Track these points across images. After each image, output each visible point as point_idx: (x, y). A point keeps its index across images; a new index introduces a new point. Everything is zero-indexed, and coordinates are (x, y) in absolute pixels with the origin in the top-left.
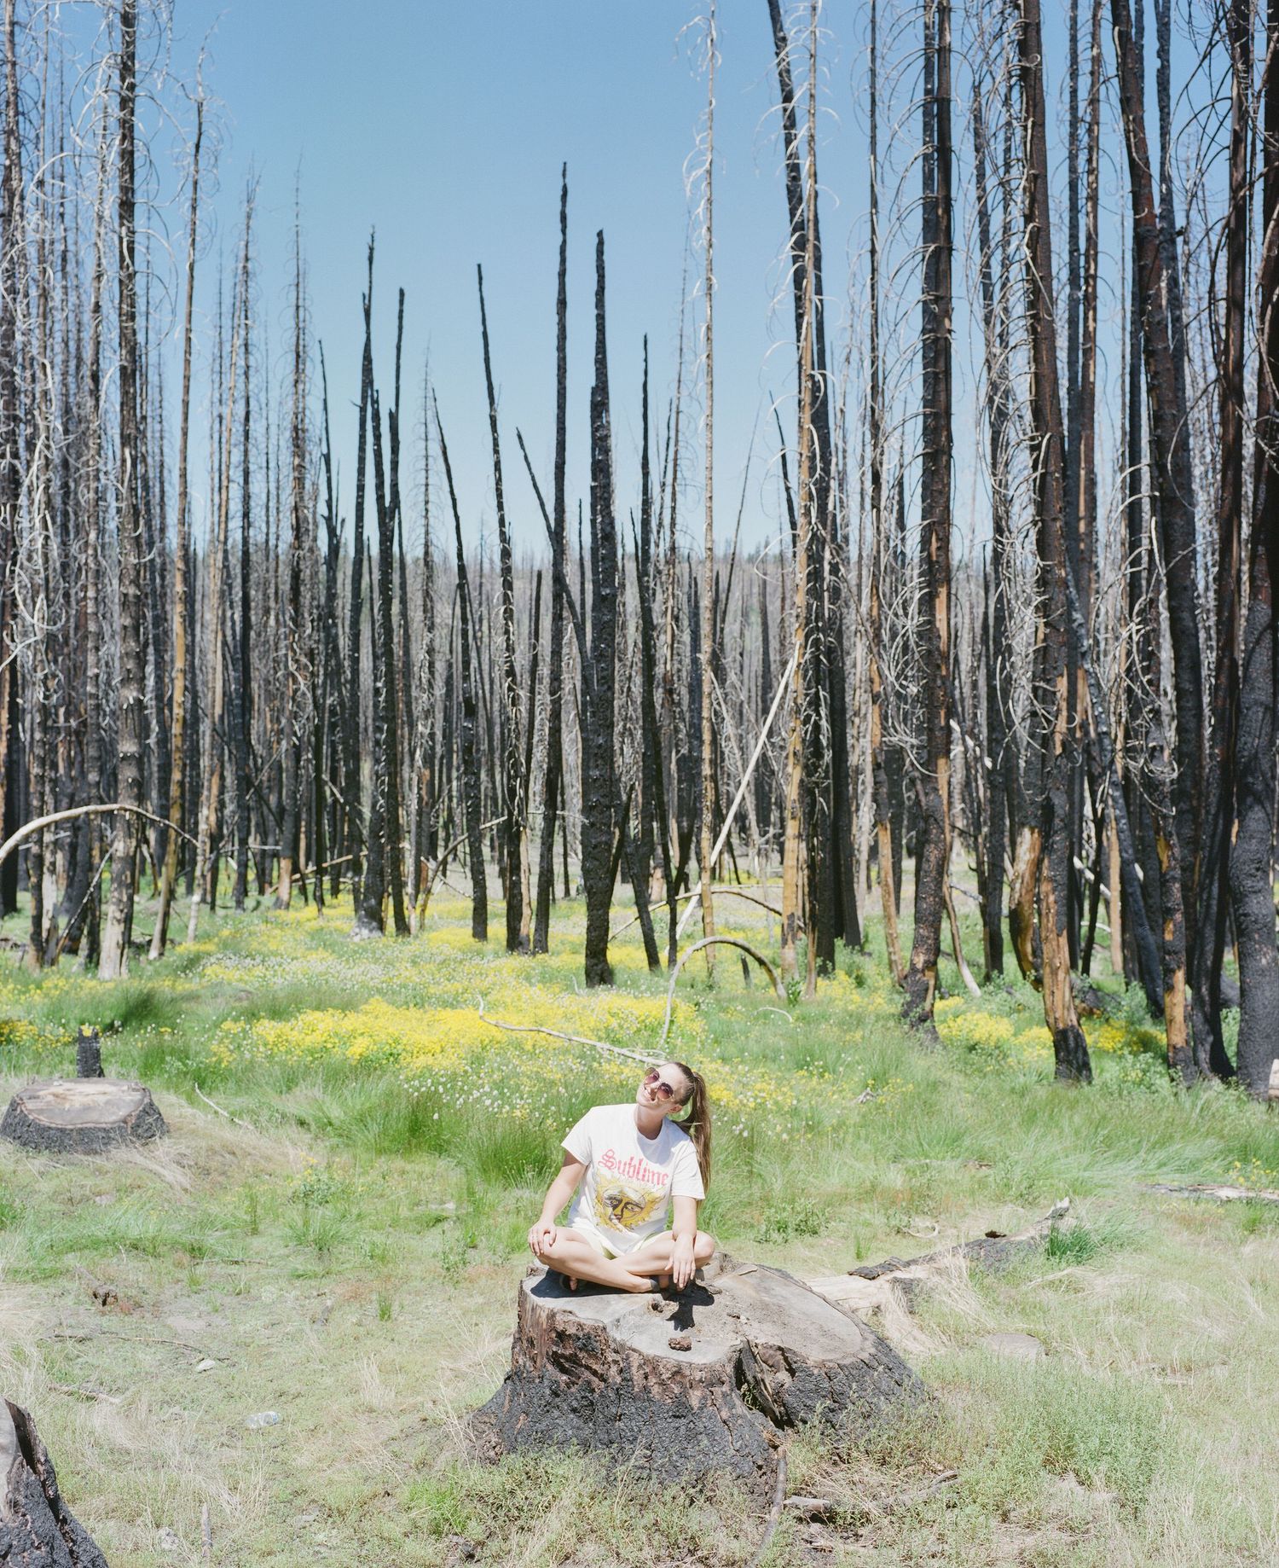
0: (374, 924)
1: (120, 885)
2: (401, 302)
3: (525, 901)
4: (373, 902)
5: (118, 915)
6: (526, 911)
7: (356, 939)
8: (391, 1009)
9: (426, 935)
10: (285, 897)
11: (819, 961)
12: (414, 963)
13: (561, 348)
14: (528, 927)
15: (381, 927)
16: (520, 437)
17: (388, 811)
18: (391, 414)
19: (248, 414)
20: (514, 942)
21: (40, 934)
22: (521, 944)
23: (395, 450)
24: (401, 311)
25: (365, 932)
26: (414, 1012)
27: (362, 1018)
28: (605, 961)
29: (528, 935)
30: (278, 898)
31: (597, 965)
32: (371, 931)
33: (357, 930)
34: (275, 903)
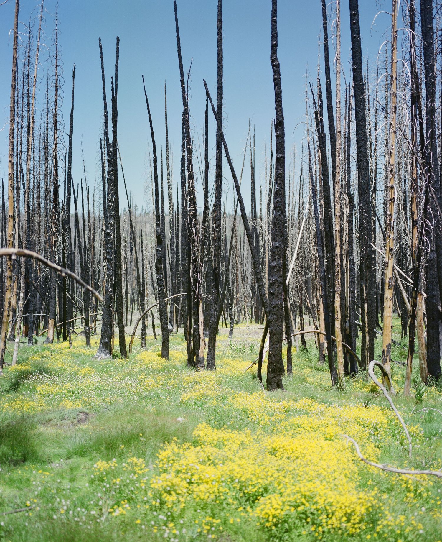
0: (107, 351)
2: (118, 44)
3: (202, 339)
4: (106, 340)
6: (202, 344)
7: (98, 359)
10: (51, 337)
15: (112, 352)
22: (199, 362)
24: (118, 48)
25: (103, 355)
29: (203, 357)
30: (48, 338)
31: (275, 377)
32: (106, 355)
33: (99, 354)
34: (46, 340)
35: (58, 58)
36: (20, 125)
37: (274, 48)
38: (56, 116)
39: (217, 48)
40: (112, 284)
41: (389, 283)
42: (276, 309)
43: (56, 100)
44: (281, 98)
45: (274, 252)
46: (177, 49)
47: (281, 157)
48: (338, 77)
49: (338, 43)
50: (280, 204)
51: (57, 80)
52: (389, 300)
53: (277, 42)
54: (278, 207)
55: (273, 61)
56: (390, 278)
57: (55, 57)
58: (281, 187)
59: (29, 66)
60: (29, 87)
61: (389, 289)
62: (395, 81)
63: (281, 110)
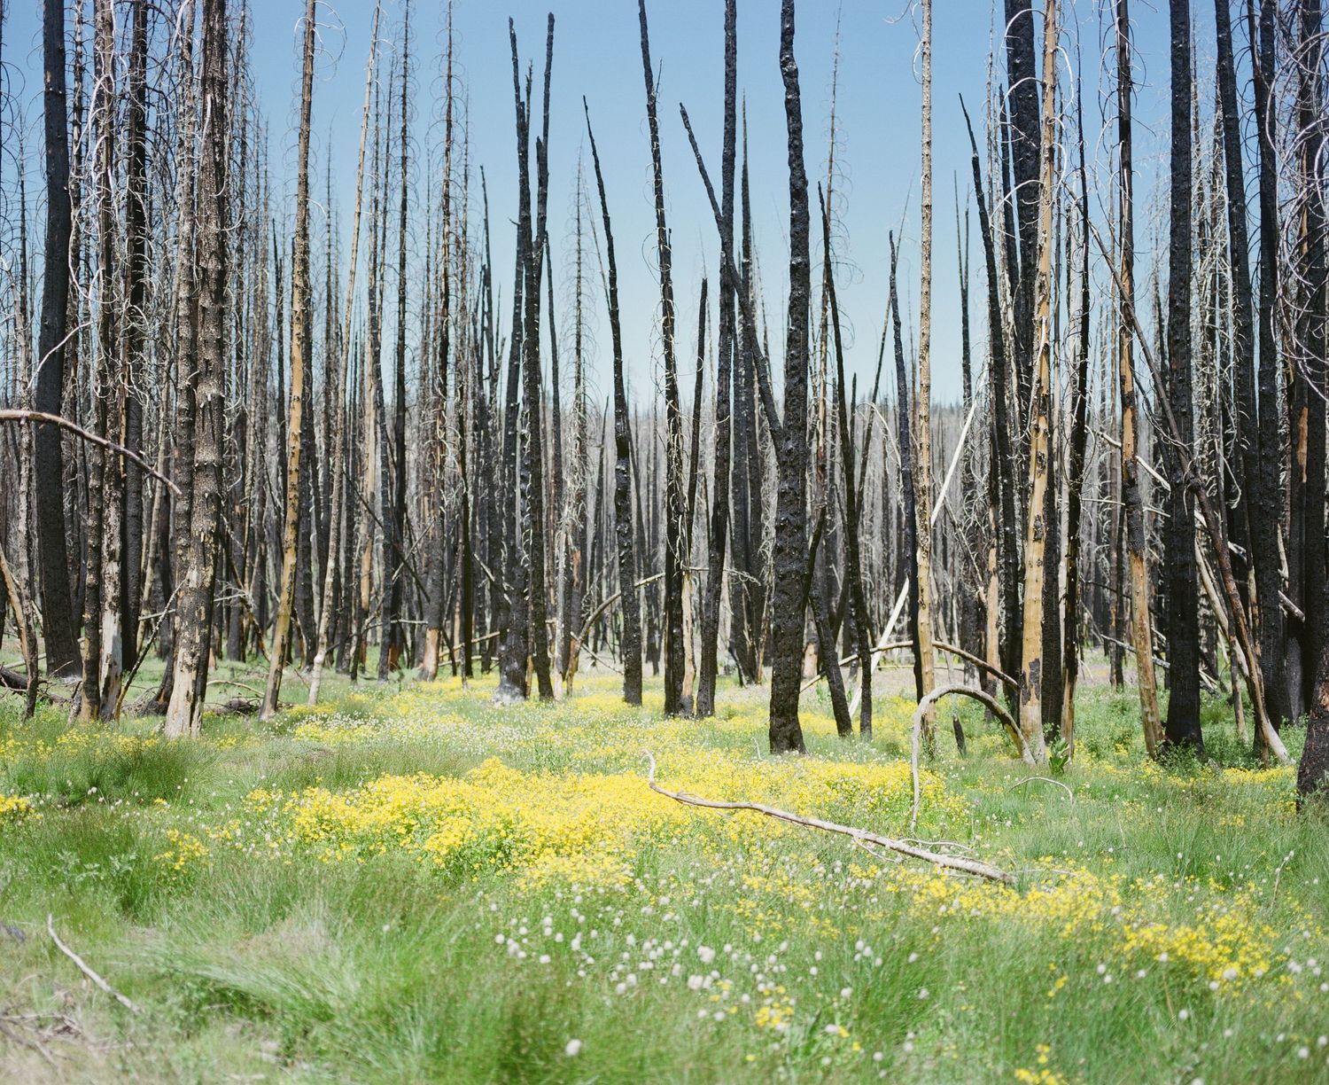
0: (517, 690)
1: (192, 623)
2: (551, 28)
3: (688, 656)
4: (516, 665)
5: (188, 660)
6: (688, 668)
7: (498, 705)
8: (515, 775)
9: (573, 701)
10: (432, 669)
11: (1049, 726)
12: (557, 727)
13: (730, 26)
14: (690, 687)
15: (525, 692)
16: (684, 114)
17: (533, 564)
18: (539, 144)
19: (404, 202)
20: (674, 705)
21: (96, 683)
22: (682, 706)
23: (543, 182)
24: (550, 38)
25: (507, 698)
26: (546, 781)
27: (463, 786)
28: (796, 721)
29: (691, 697)
30: (423, 670)
31: (785, 725)
32: (513, 697)
33: (498, 696)
34: (421, 675)
35: (453, 59)
36: (381, 207)
37: (787, 36)
38: (448, 186)
39: (724, 33)
40: (527, 544)
41: (1036, 527)
42: (787, 581)
43: (448, 150)
44: (800, 140)
45: (785, 462)
46: (639, 40)
47: (799, 264)
48: (926, 90)
49: (926, 19)
50: (796, 362)
51: (450, 106)
52: (1035, 564)
53: (793, 24)
54: (793, 368)
55: (784, 64)
56: (1038, 518)
57: (446, 58)
58: (799, 327)
59: (405, 76)
60: (405, 121)
61: (1035, 540)
62: (1051, 94)
63: (801, 166)
